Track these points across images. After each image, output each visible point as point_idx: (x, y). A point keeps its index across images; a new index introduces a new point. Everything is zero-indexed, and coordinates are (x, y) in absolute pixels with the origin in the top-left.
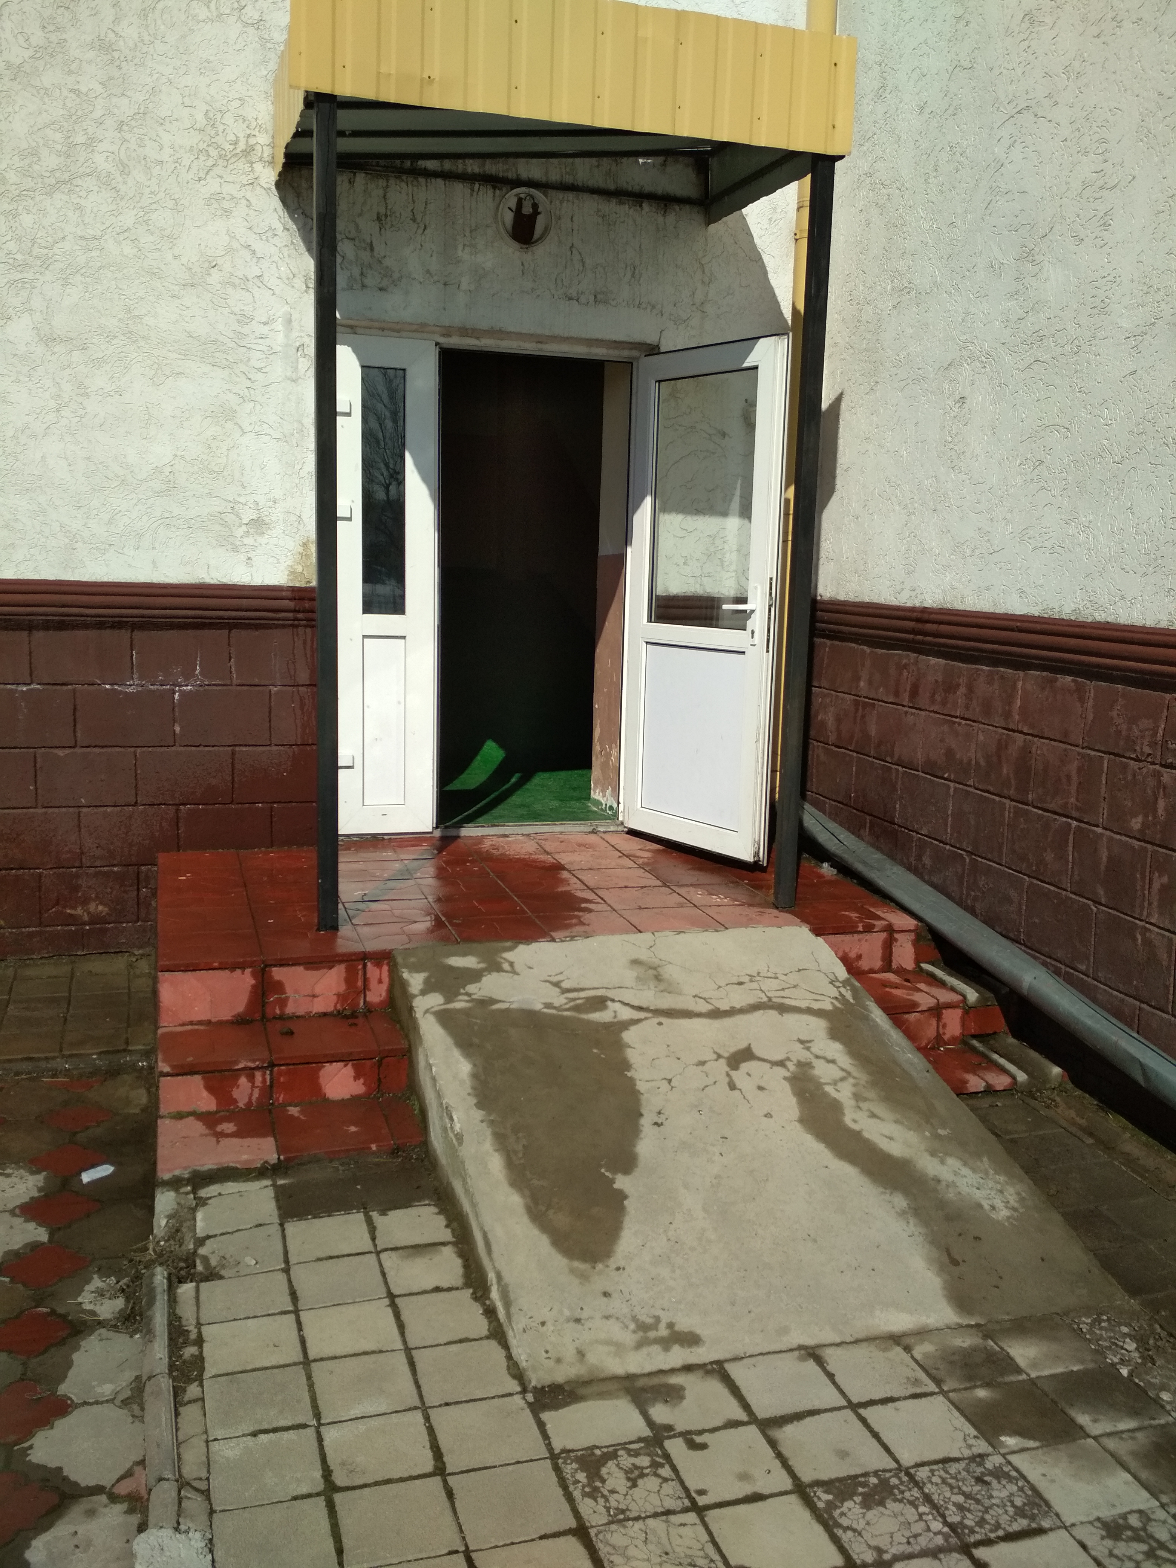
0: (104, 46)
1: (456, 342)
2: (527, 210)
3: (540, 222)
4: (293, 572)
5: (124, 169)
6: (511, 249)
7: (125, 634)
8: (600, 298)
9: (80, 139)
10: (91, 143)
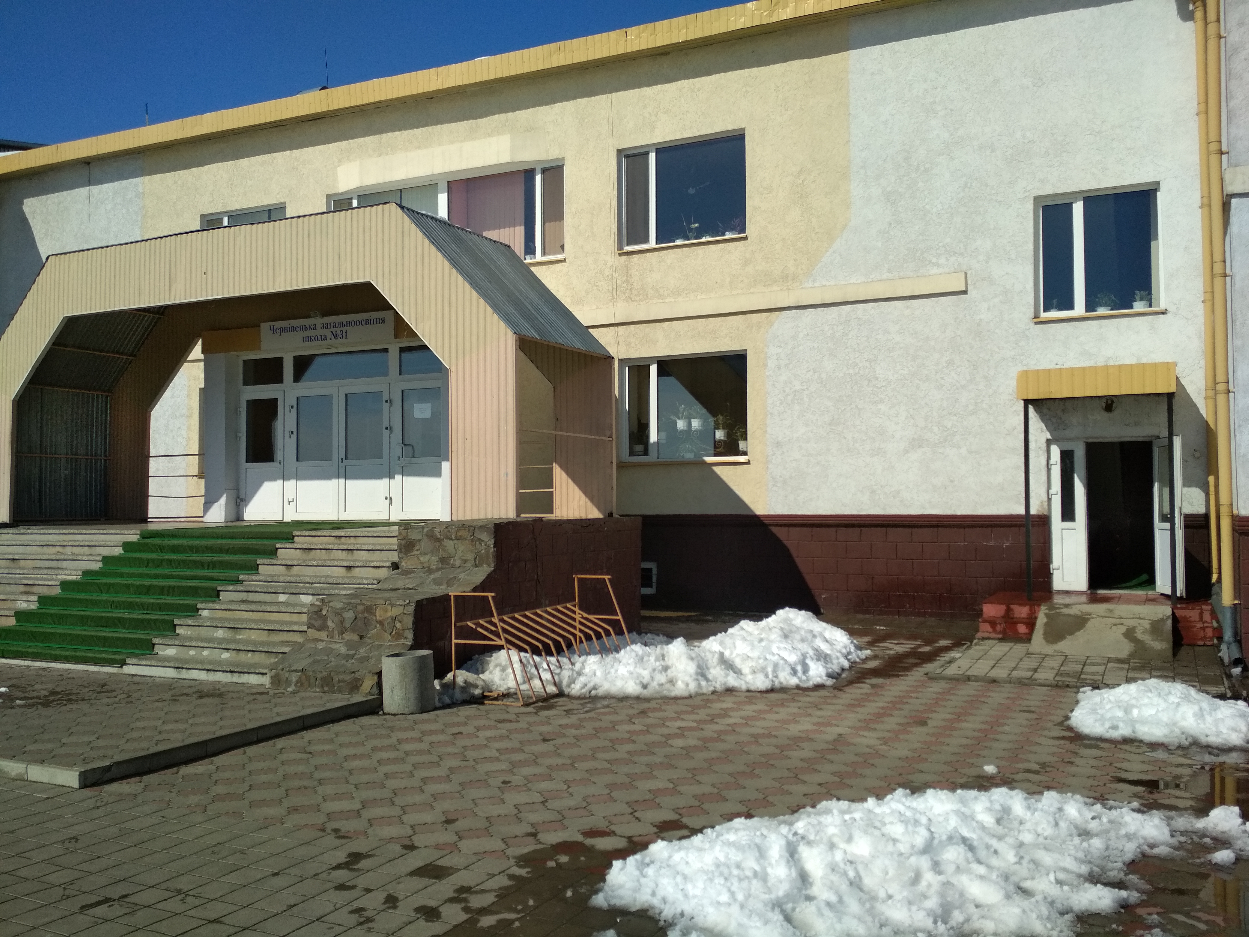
0: (985, 377)
1: (1090, 441)
2: (1109, 402)
3: (1114, 405)
4: (1038, 510)
5: (990, 407)
6: (1106, 414)
7: (990, 529)
8: (1137, 424)
9: (979, 401)
10: (982, 401)
